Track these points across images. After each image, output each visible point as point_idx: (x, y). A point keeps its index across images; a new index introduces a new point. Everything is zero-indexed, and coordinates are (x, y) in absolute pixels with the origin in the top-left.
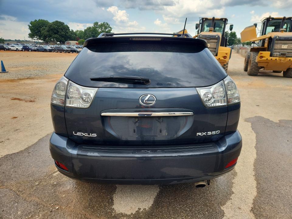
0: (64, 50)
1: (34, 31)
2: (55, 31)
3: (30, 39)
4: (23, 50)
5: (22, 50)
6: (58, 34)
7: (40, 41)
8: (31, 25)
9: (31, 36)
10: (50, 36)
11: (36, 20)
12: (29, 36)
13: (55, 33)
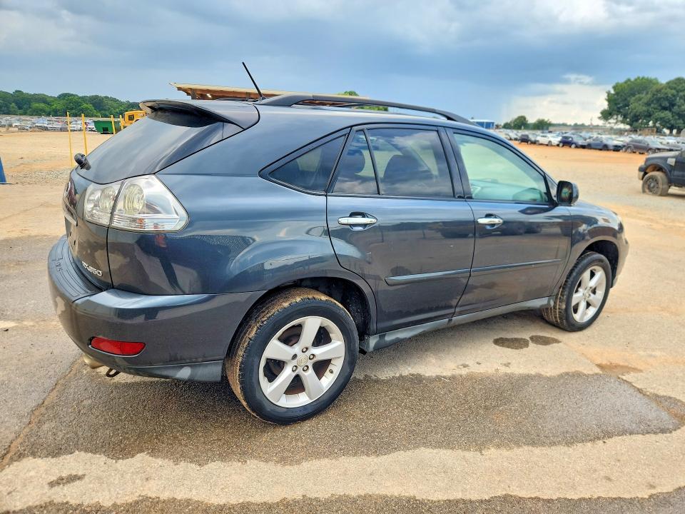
0: (650, 149)
1: (616, 104)
2: (666, 104)
3: (601, 123)
4: (561, 145)
5: (558, 145)
6: (670, 111)
7: (622, 126)
8: (615, 90)
9: (606, 115)
10: (649, 116)
11: (629, 80)
12: (600, 115)
13: (665, 109)
